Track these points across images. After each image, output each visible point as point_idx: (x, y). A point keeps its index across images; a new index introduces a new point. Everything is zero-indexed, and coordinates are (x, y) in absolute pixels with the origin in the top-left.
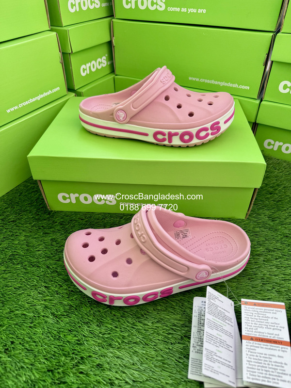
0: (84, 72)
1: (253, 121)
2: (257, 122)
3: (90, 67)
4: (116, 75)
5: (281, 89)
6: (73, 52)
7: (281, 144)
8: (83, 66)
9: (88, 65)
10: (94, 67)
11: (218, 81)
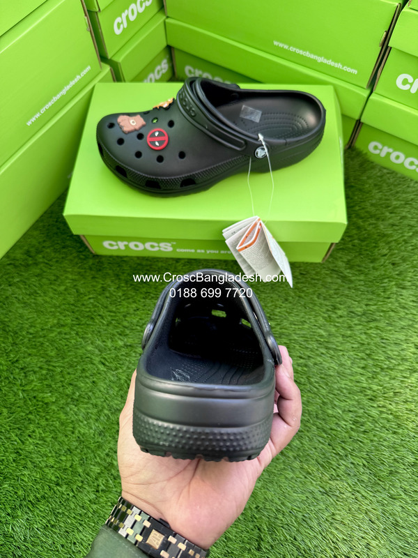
0: (119, 27)
1: (357, 118)
2: (362, 121)
3: (127, 17)
4: (168, 17)
5: (399, 82)
6: (101, 10)
8: (118, 20)
9: (124, 15)
10: (133, 14)
11: (315, 54)
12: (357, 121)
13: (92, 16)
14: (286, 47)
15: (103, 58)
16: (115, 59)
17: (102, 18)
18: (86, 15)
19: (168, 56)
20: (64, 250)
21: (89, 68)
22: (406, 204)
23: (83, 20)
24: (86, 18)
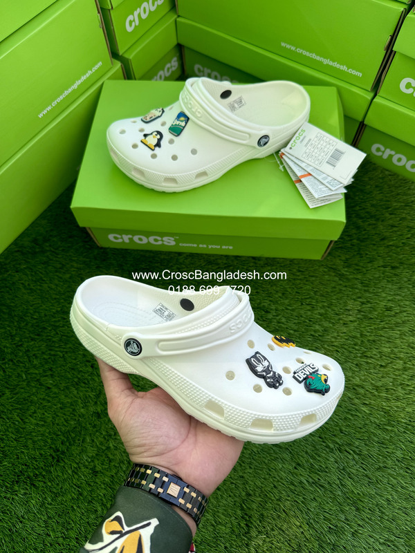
0: (131, 25)
1: (360, 119)
2: (365, 123)
3: (139, 15)
4: (179, 16)
5: (402, 86)
6: (114, 7)
7: (393, 153)
8: (130, 18)
9: (136, 13)
10: (145, 12)
11: (320, 57)
12: (361, 122)
13: (104, 13)
14: (293, 48)
15: (114, 54)
16: (126, 56)
17: (114, 15)
18: (99, 12)
19: (178, 54)
20: (70, 240)
21: (100, 64)
22: (406, 206)
23: (96, 17)
24: (99, 15)
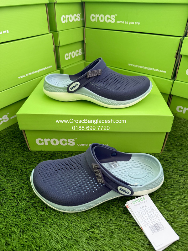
0: (67, 58)
1: (169, 93)
2: (172, 94)
3: (71, 55)
4: (86, 61)
5: (187, 72)
6: (61, 45)
8: (67, 54)
9: (70, 54)
10: (73, 55)
11: (146, 67)
12: (169, 95)
13: (56, 48)
14: (134, 66)
15: (58, 67)
16: (62, 69)
17: (61, 50)
18: (54, 45)
21: (51, 66)
23: (52, 47)
